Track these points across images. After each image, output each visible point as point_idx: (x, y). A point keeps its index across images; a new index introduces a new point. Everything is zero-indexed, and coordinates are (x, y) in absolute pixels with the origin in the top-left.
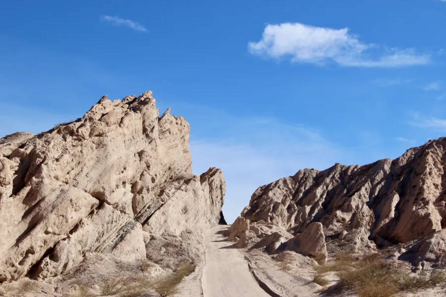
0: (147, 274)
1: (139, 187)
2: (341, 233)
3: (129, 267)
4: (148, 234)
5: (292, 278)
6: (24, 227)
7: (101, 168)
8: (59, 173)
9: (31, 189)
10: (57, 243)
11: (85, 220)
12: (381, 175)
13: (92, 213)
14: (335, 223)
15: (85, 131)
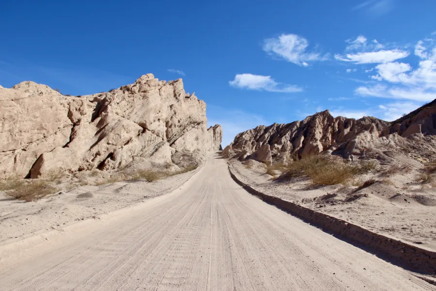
0: (169, 170)
1: (170, 124)
2: (277, 154)
3: (159, 166)
4: (174, 150)
5: (252, 172)
6: (96, 140)
7: (144, 110)
8: (119, 111)
9: (101, 119)
10: (115, 150)
11: (134, 138)
12: (295, 128)
13: (139, 135)
14: (274, 150)
15: (136, 89)
